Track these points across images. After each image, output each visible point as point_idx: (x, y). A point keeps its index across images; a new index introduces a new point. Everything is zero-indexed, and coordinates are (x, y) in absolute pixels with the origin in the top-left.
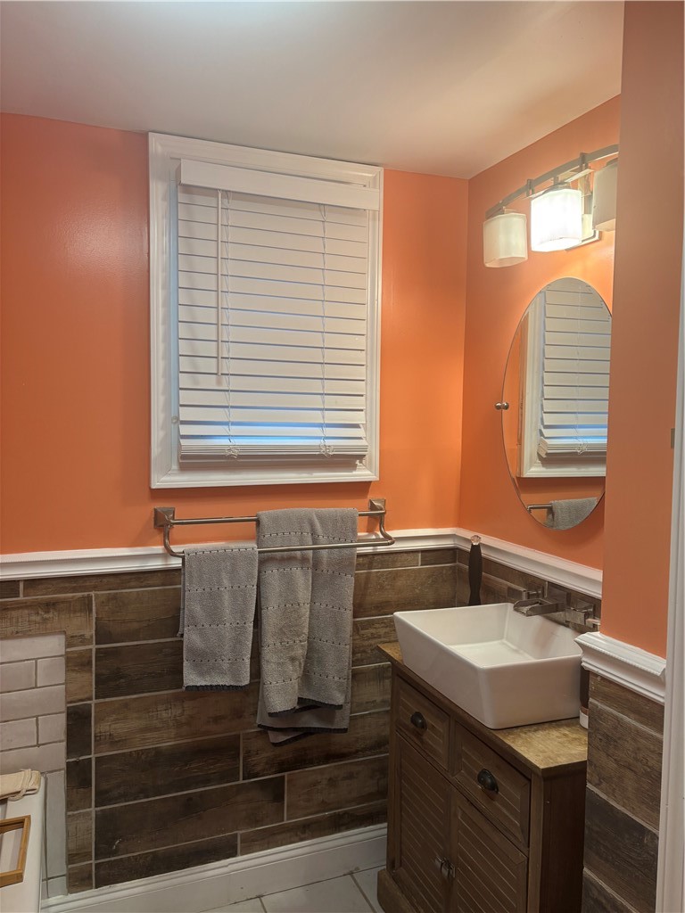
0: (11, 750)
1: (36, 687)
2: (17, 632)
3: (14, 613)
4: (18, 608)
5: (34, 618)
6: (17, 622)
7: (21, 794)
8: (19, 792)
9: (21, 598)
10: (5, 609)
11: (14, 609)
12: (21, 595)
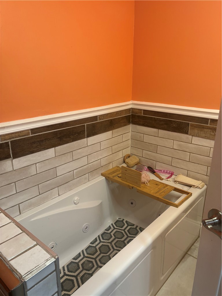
0: (198, 173)
1: (209, 157)
2: (206, 137)
3: (206, 130)
4: (207, 128)
5: (211, 133)
6: (206, 133)
7: (195, 187)
8: (195, 186)
9: (209, 125)
10: (203, 128)
11: (206, 128)
12: (209, 124)
